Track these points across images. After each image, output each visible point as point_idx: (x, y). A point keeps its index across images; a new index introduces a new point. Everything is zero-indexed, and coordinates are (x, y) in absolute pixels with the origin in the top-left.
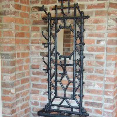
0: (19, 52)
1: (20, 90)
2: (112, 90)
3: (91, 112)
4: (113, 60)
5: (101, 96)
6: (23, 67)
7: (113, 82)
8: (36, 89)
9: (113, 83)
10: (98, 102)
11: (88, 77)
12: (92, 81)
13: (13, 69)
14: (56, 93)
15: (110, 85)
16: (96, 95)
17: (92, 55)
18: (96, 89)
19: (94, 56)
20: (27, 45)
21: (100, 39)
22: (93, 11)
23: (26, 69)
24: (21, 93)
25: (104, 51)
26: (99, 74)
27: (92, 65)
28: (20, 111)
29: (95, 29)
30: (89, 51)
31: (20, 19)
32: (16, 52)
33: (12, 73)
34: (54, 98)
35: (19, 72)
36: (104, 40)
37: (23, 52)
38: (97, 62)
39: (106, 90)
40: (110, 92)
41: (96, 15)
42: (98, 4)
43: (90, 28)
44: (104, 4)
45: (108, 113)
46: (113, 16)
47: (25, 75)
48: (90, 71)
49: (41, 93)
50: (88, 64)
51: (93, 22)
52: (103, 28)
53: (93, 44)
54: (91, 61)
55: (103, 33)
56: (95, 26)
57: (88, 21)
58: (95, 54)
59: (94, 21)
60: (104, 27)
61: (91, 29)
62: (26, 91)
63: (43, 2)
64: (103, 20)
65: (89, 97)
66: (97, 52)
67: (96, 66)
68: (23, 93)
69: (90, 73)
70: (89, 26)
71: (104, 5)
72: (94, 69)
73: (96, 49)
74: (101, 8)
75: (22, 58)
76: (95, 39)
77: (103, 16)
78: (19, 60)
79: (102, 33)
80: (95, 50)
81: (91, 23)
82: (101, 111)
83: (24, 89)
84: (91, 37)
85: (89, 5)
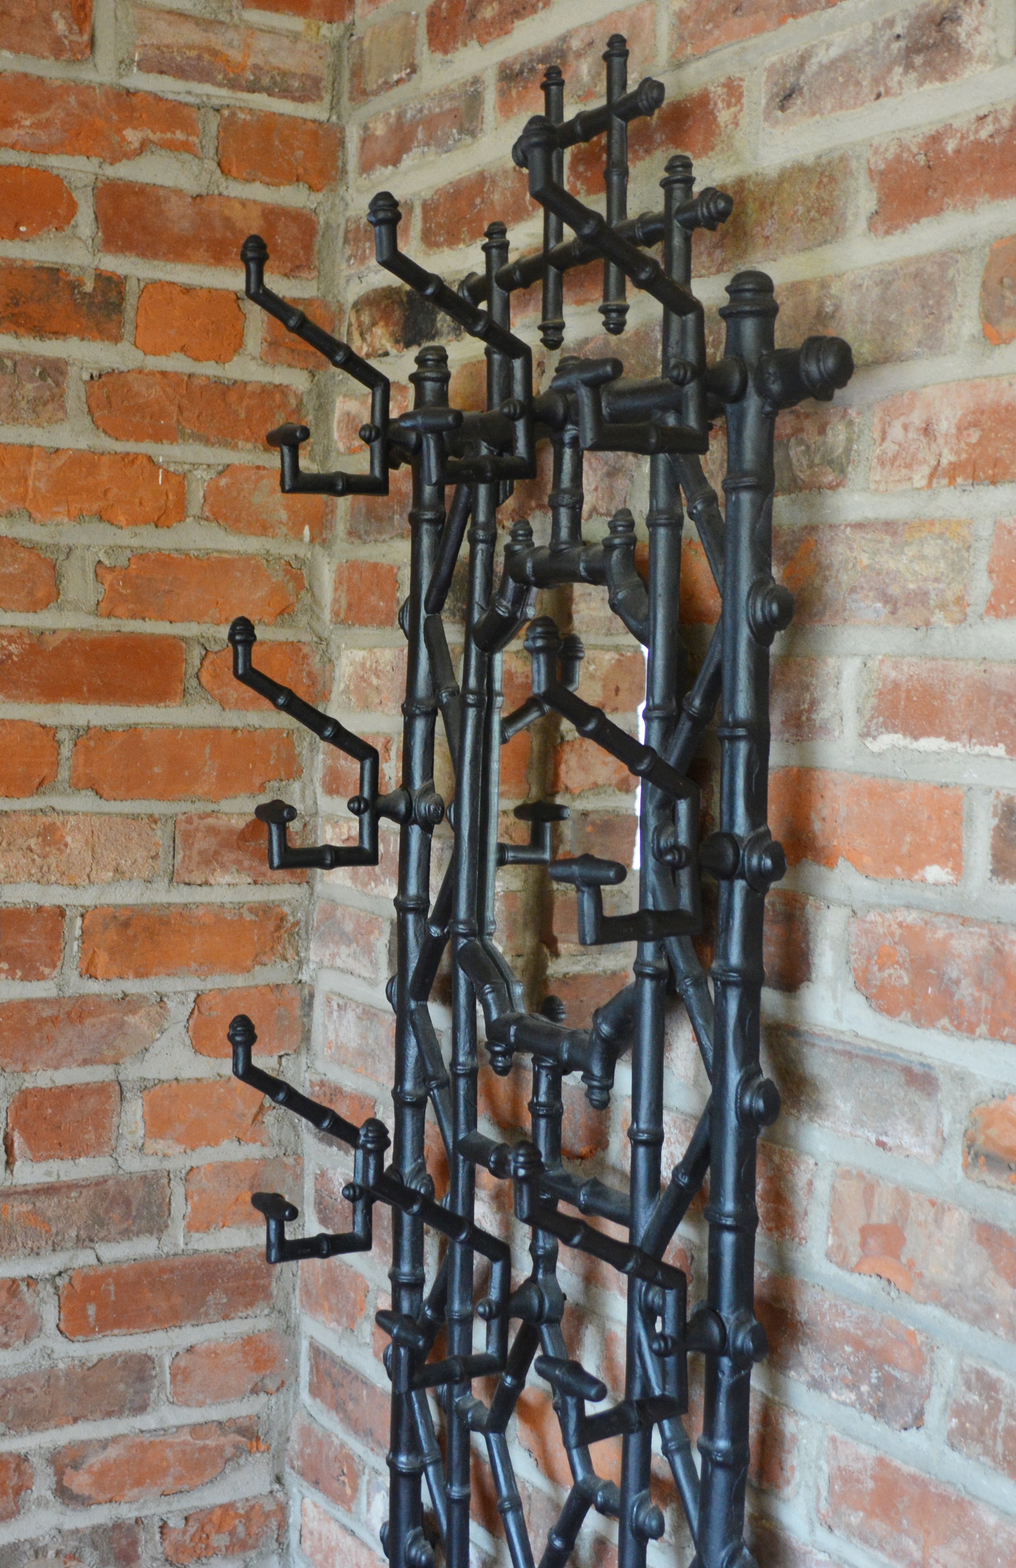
1: (27, 1418)
6: (134, 1112)
8: (335, 1428)
11: (846, 1486)
17: (922, 1079)
19: (951, 1118)
23: (197, 1137)
24: (67, 1460)
27: (912, 1281)
29: (982, 586)
30: (883, 1000)
31: (83, 462)
35: (29, 1174)
37: (126, 896)
38: (989, 1235)
41: (995, 323)
43: (909, 566)
47: (179, 1207)
48: (887, 1381)
49: (369, 1503)
50: (866, 1232)
51: (948, 458)
53: (934, 873)
54: (902, 1197)
56: (986, 530)
57: (890, 448)
58: (961, 1078)
59: (961, 429)
61: (922, 597)
62: (196, 1429)
63: (436, 209)
66: (994, 1034)
67: (975, 1320)
68: (112, 1452)
69: (879, 1411)
70: (889, 526)
73: (979, 982)
75: (93, 987)
76: (971, 776)
78: (28, 1004)
80: (966, 991)
81: (919, 478)
83: (141, 1409)
84: (916, 738)
85: (898, 159)
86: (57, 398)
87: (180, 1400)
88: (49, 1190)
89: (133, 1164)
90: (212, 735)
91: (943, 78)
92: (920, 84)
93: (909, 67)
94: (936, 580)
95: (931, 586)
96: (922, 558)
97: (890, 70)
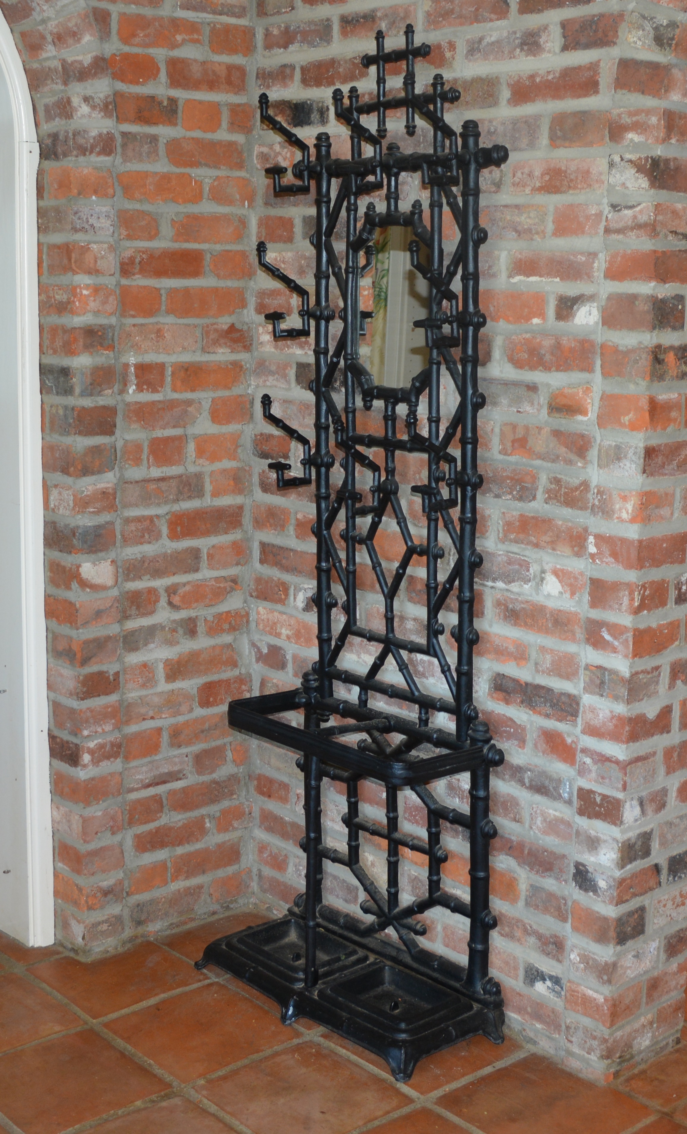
0: (151, 358)
1: (157, 573)
2: (626, 620)
3: (522, 742)
4: (633, 427)
5: (571, 648)
6: (191, 447)
7: (629, 566)
8: (274, 573)
9: (632, 576)
10: (558, 684)
11: (509, 527)
12: (530, 554)
13: (96, 450)
14: (350, 609)
15: (615, 587)
16: (549, 642)
17: (533, 388)
18: (551, 604)
19: (543, 398)
20: (224, 322)
21: (572, 289)
22: (537, 117)
23: (214, 458)
24: (171, 590)
25: (590, 369)
26: (567, 512)
27: (531, 453)
28: (163, 686)
29: (550, 227)
30: (518, 364)
31: (166, 177)
32: (132, 360)
33: (86, 471)
34: (343, 638)
35: (156, 472)
36: (591, 298)
37: (186, 358)
38: (557, 434)
39: (596, 614)
40: (616, 630)
41: (554, 141)
42: (567, 73)
43: (524, 220)
44: (594, 67)
45: (603, 759)
46: (636, 147)
47: (208, 487)
48: (523, 488)
49: (295, 598)
50: (513, 442)
51: (538, 184)
52: (588, 218)
53: (536, 321)
54: (527, 428)
55: (590, 254)
56: (551, 209)
57: (516, 180)
58: (548, 385)
59: (542, 175)
60: (596, 215)
61: (529, 231)
62: (217, 579)
63: (309, 70)
64: (588, 172)
65: (512, 649)
66: (558, 370)
67: (553, 461)
68: (187, 588)
69: (520, 499)
70: (517, 207)
71: (596, 73)
72: (543, 480)
73: (552, 354)
74: (579, 97)
75: (176, 396)
76: (548, 288)
77: (591, 144)
78: (153, 403)
79: (582, 254)
80: (548, 357)
81: (528, 190)
82: (569, 740)
83: (197, 570)
84: (528, 277)
85: (518, 81)
86: (156, 151)
87: (211, 567)
88: (162, 479)
89: (192, 469)
90: (215, 290)
91: (535, 56)
92: (526, 56)
93: (522, 50)
94: (535, 225)
95: (533, 227)
96: (530, 217)
97: (515, 49)
